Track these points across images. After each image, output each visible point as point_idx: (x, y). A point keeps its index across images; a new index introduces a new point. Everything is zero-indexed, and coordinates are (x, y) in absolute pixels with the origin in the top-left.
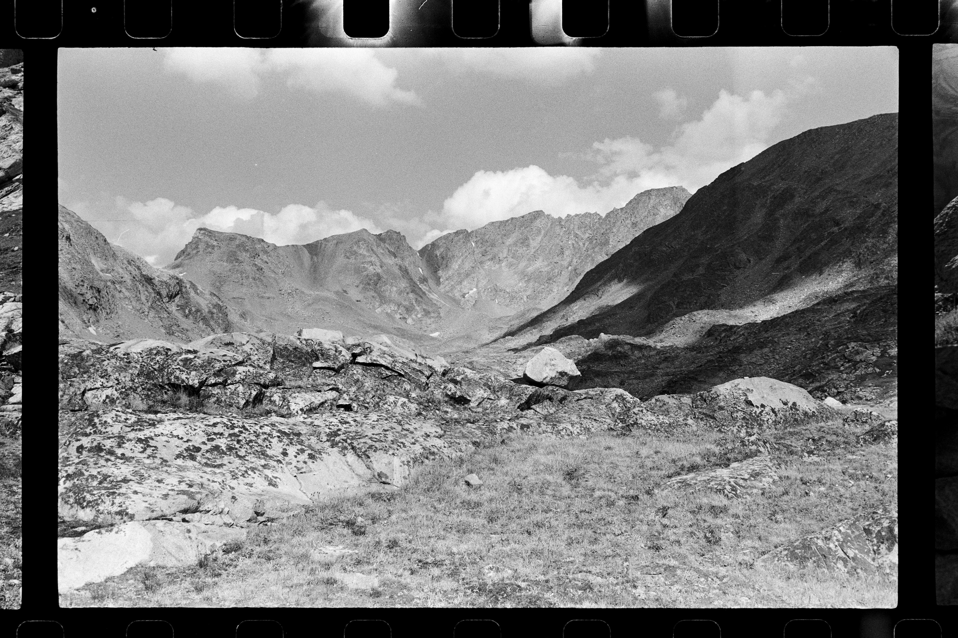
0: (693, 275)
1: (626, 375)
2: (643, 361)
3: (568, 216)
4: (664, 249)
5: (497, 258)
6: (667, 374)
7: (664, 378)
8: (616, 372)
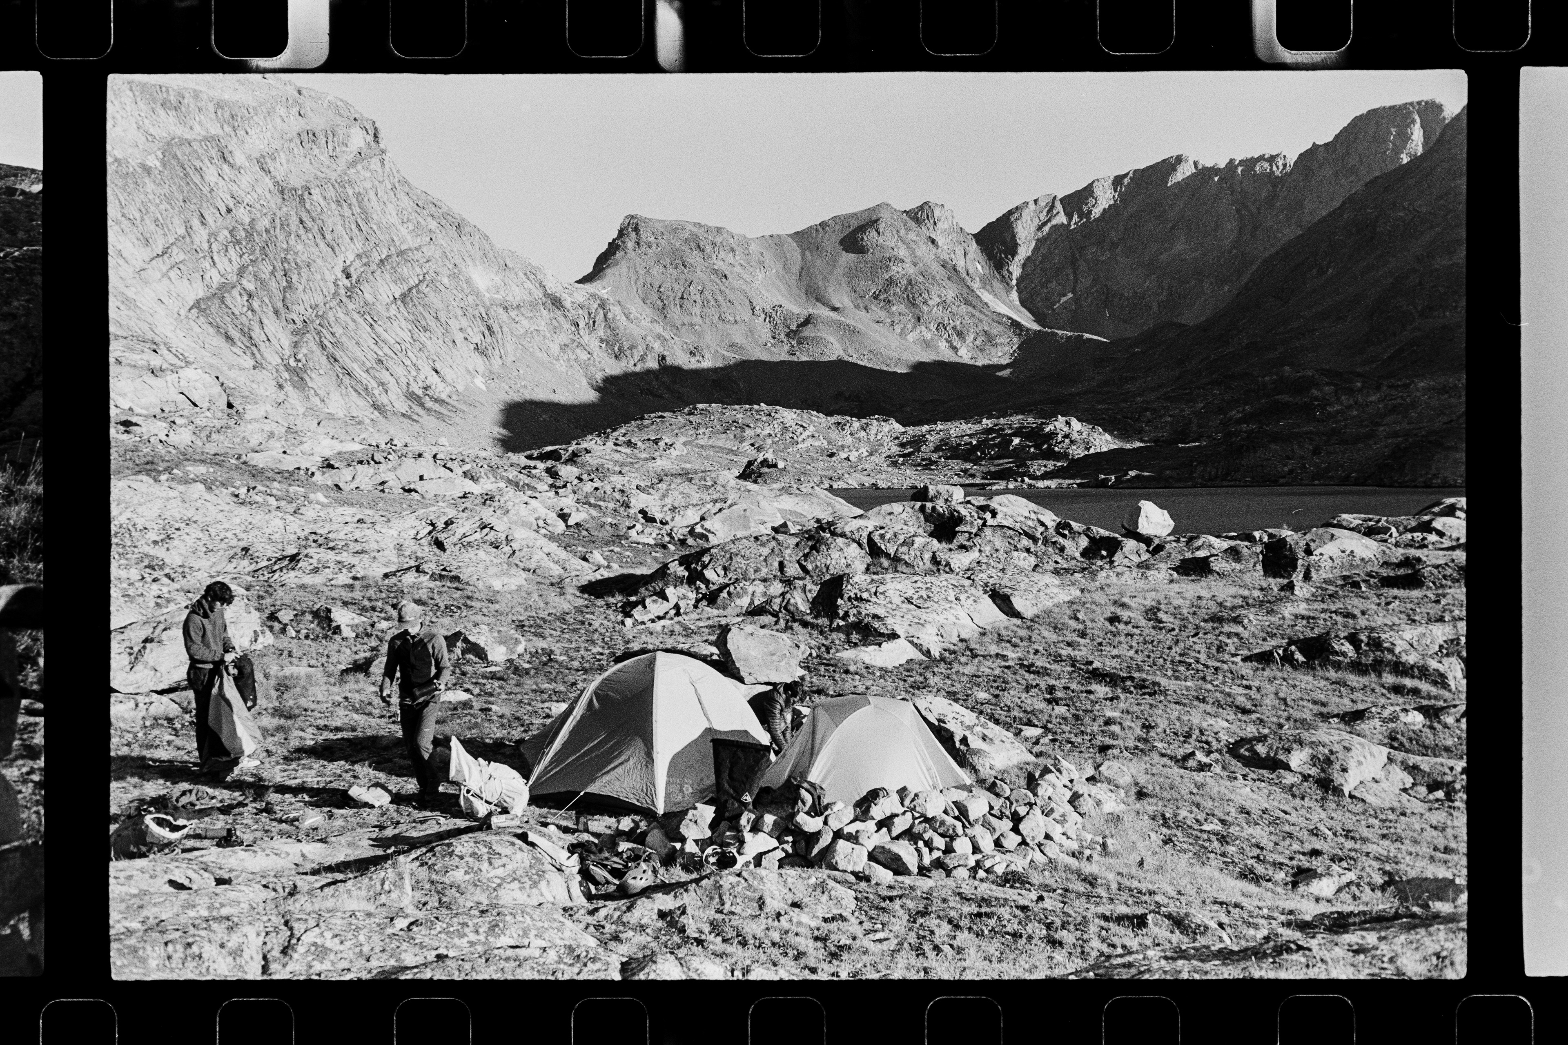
0: (1451, 259)
1: (1324, 438)
2: (1355, 413)
3: (1232, 161)
4: (1401, 214)
5: (1107, 240)
6: (1396, 435)
7: (1389, 441)
8: (1307, 433)
